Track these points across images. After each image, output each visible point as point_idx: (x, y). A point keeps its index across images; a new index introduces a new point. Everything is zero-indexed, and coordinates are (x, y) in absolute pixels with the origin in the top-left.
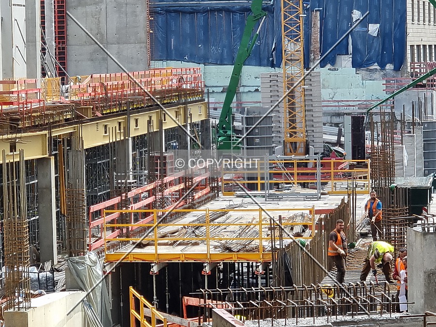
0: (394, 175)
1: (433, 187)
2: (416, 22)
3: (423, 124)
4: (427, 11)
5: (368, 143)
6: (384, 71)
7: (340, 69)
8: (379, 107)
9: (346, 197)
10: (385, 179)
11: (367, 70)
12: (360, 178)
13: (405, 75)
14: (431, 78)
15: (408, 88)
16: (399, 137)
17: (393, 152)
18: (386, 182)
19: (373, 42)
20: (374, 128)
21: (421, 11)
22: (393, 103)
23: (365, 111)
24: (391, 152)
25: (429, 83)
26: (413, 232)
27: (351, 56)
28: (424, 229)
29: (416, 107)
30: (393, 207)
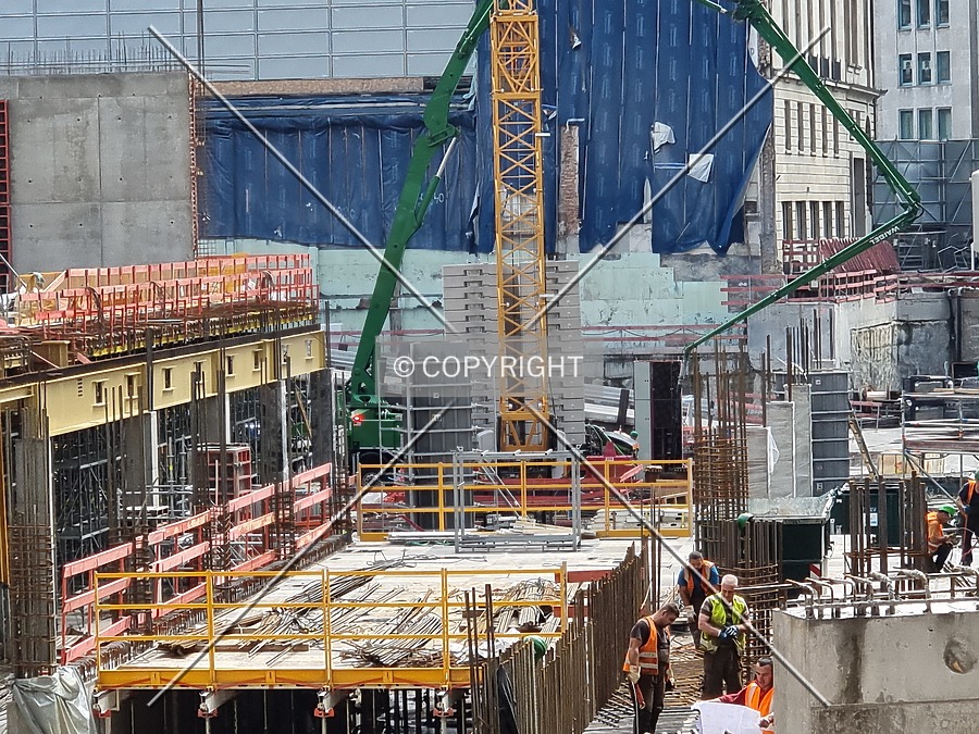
0: (745, 494)
1: (832, 521)
2: (795, 149)
3: (811, 378)
4: (818, 126)
5: (688, 422)
6: (724, 260)
7: (625, 256)
8: (712, 341)
9: (638, 544)
10: (727, 503)
11: (686, 258)
12: (670, 501)
13: (772, 268)
14: (829, 275)
15: (778, 298)
16: (758, 409)
17: (744, 442)
18: (727, 510)
19: (699, 195)
20: (701, 389)
21: (807, 125)
22: (745, 332)
23: (681, 350)
24: (739, 443)
25: (824, 287)
26: (787, 620)
27: (650, 226)
28: (810, 613)
29: (797, 341)
30: (743, 566)
